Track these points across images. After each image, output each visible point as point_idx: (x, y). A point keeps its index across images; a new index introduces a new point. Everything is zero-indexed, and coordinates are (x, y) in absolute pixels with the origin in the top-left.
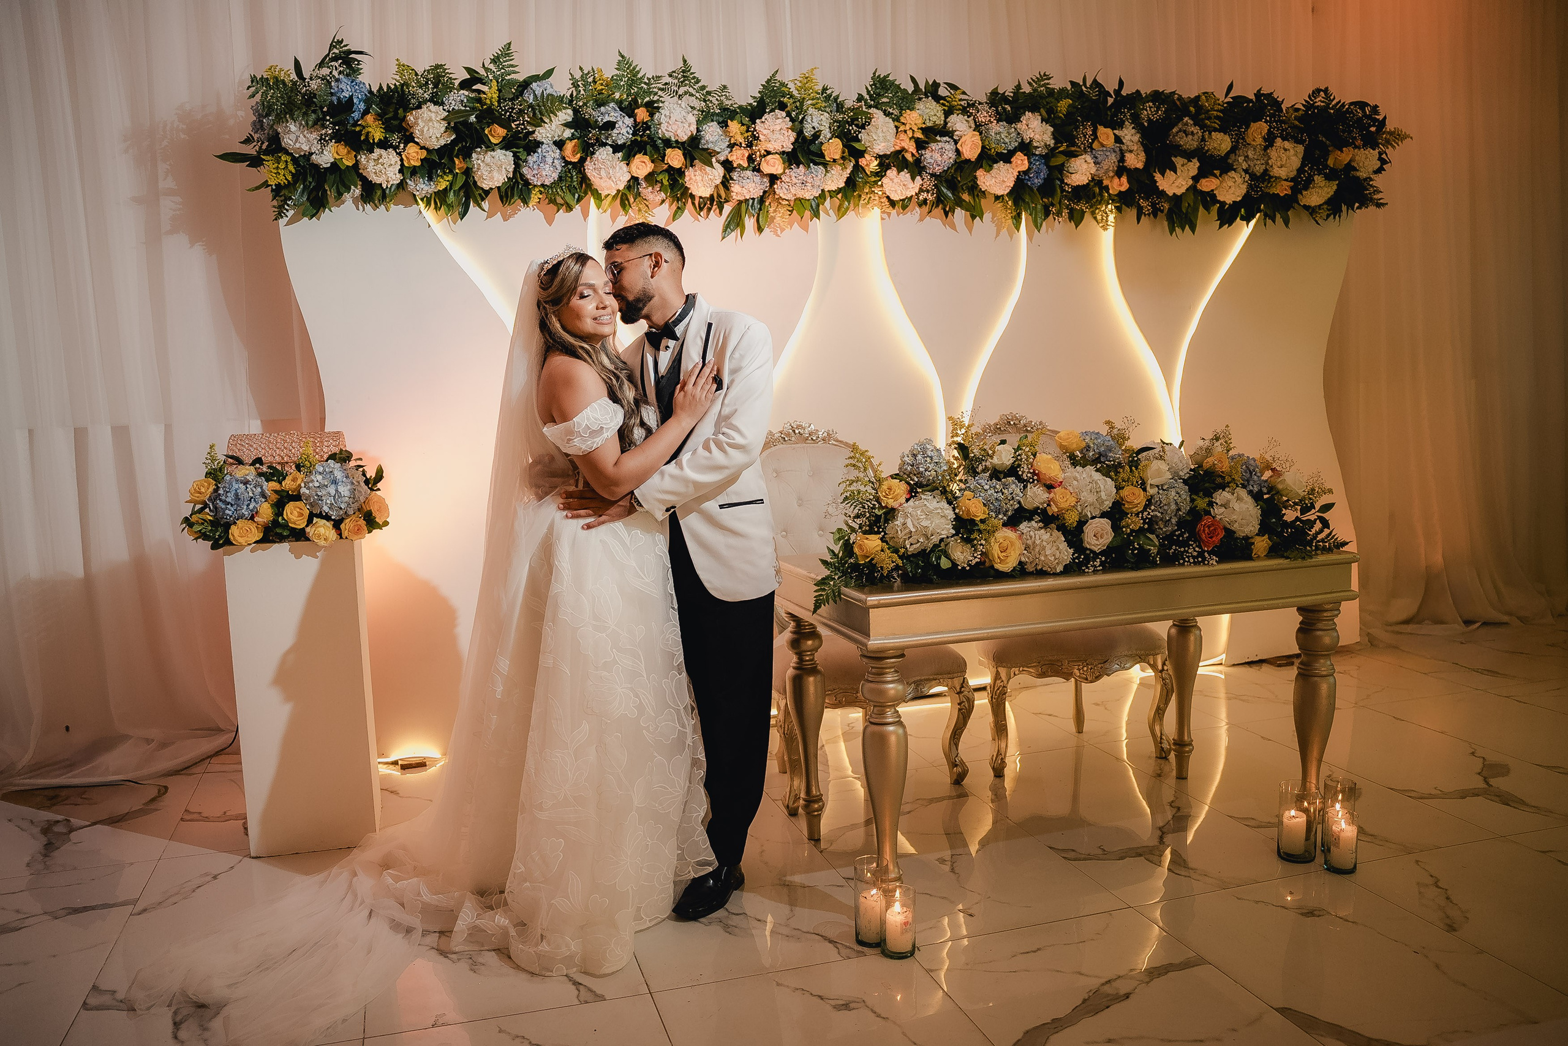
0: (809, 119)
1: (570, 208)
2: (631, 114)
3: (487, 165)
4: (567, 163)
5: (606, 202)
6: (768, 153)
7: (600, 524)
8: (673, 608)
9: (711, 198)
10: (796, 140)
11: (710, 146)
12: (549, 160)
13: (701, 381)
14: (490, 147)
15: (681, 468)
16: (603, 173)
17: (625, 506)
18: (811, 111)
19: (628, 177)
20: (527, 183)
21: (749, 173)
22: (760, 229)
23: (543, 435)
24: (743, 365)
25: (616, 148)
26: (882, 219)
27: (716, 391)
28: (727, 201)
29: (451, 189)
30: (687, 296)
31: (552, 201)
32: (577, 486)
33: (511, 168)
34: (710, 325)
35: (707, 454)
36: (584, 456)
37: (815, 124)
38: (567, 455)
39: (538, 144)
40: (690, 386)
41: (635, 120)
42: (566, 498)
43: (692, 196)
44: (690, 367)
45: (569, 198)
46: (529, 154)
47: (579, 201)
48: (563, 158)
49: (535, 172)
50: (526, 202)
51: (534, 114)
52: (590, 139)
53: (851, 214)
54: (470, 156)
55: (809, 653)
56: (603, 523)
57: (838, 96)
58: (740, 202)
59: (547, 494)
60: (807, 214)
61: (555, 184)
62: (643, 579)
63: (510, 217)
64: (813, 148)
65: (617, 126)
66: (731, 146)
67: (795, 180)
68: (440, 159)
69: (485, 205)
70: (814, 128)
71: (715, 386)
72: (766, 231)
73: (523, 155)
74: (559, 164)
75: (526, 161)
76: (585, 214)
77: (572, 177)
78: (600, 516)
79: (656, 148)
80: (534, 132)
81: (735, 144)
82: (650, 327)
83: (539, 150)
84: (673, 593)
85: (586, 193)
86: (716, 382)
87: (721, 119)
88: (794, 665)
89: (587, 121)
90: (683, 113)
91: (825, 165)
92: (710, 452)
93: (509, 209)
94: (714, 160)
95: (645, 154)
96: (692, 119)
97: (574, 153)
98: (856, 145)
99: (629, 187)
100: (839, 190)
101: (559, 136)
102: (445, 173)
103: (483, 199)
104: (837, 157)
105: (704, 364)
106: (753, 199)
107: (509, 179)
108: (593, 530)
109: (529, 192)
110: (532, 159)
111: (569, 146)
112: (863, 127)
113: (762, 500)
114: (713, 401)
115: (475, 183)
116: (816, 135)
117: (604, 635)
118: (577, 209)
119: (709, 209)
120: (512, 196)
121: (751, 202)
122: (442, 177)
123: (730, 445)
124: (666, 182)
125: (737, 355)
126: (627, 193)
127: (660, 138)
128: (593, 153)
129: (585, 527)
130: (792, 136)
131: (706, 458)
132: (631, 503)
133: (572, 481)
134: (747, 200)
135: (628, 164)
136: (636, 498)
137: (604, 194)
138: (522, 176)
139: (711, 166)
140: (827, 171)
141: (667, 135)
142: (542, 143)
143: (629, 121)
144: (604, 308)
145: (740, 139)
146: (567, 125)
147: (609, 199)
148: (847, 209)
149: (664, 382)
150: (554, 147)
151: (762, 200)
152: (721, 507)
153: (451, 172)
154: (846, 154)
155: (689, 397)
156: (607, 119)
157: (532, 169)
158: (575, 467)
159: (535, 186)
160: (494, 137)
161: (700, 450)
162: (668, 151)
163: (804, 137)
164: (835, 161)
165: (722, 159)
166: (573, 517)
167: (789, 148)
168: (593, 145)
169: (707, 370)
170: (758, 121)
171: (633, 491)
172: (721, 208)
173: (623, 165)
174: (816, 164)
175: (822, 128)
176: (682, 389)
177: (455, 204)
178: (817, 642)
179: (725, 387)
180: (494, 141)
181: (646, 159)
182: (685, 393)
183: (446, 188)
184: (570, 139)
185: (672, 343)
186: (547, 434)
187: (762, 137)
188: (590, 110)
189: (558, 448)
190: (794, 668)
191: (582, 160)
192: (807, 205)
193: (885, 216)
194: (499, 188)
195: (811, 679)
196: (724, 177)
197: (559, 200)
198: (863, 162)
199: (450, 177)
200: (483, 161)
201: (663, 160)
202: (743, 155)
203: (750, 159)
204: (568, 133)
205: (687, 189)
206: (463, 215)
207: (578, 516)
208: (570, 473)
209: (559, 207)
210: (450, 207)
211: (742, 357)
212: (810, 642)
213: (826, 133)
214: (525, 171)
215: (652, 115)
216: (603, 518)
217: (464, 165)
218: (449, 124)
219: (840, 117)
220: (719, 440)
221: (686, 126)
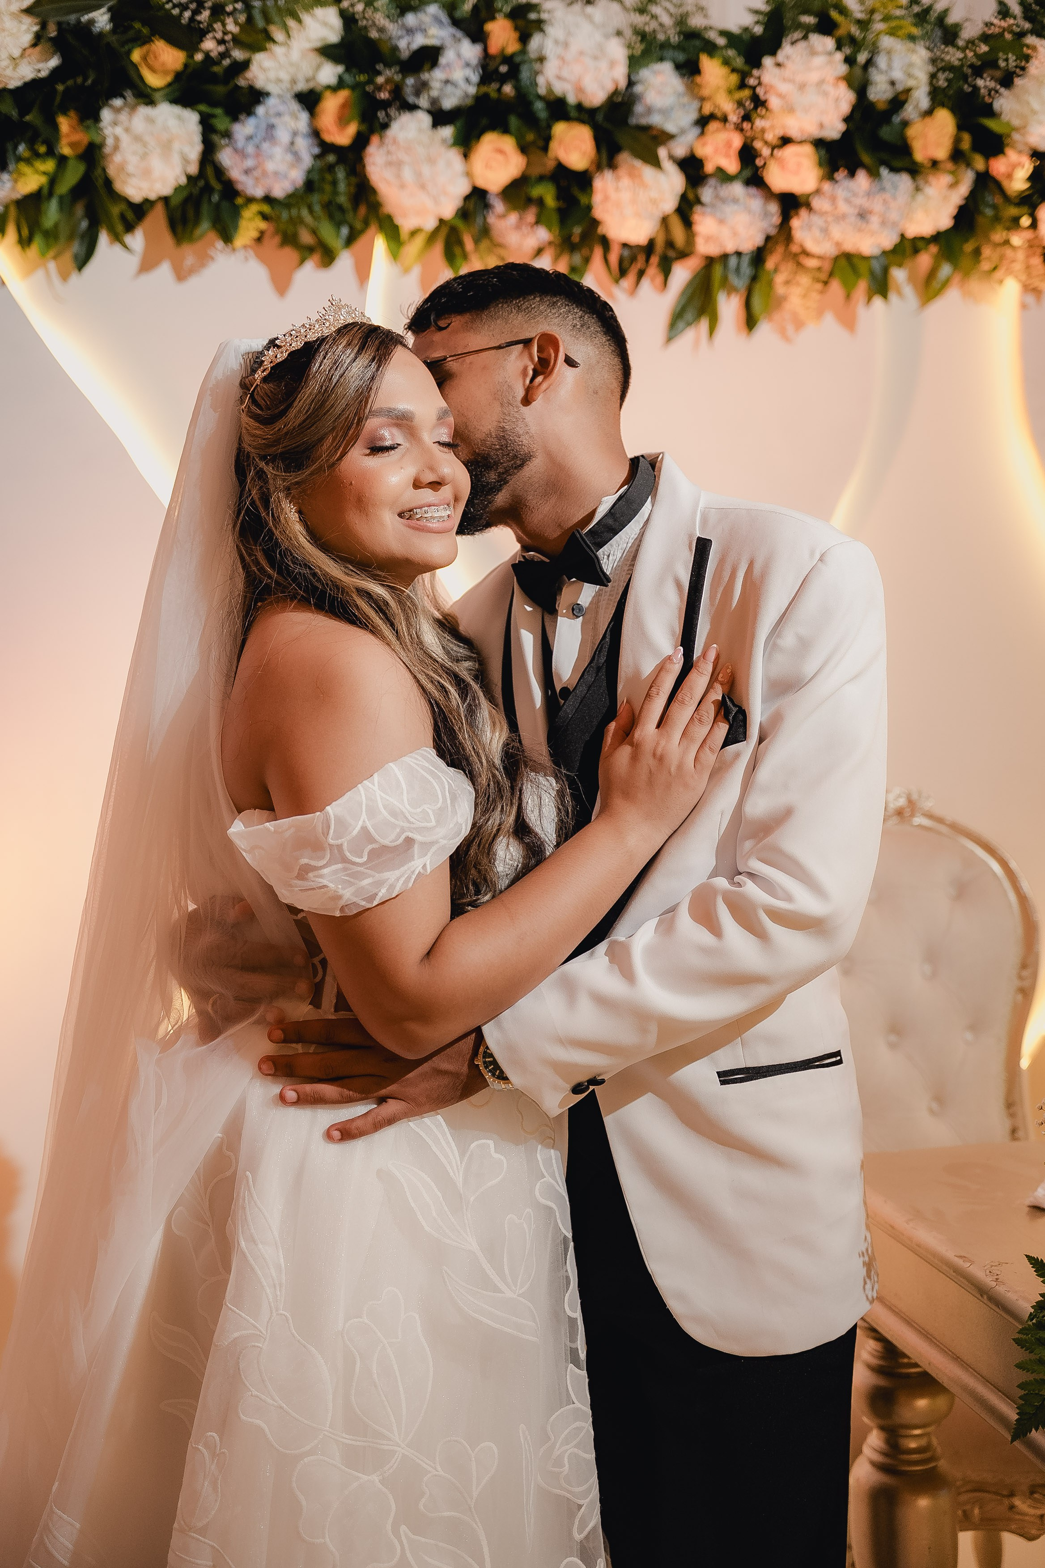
0: (881, 61)
1: (328, 257)
2: (478, 36)
3: (138, 139)
4: (326, 148)
5: (414, 248)
6: (785, 141)
7: (379, 1125)
8: (575, 1361)
9: (649, 248)
10: (855, 108)
11: (656, 120)
12: (283, 135)
13: (683, 714)
14: (146, 97)
15: (628, 974)
16: (408, 174)
17: (455, 1075)
18: (886, 42)
19: (462, 188)
20: (230, 190)
21: (737, 189)
22: (750, 322)
23: (228, 846)
24: (810, 667)
25: (440, 117)
26: (1024, 306)
27: (726, 744)
28: (683, 255)
29: (51, 194)
30: (635, 462)
31: (289, 239)
32: (316, 1002)
33: (194, 150)
34: (702, 547)
35: (704, 936)
36: (345, 920)
37: (897, 74)
38: (293, 910)
39: (257, 96)
40: (647, 729)
41: (485, 50)
42: (285, 1041)
43: (605, 242)
44: (648, 668)
45: (327, 232)
46: (235, 119)
47: (350, 241)
48: (316, 134)
49: (250, 163)
50: (227, 237)
51: (250, 19)
52: (379, 88)
53: (952, 296)
54: (97, 119)
55: (917, 1432)
56: (390, 1121)
57: (946, 12)
58: (710, 261)
59: (230, 1019)
60: (862, 286)
61: (293, 200)
62: (496, 1289)
63: (192, 271)
64: (886, 133)
65: (443, 60)
66: (703, 122)
67: (843, 207)
68: (23, 113)
69: (137, 240)
70: (893, 83)
71: (723, 729)
72: (764, 328)
73: (221, 123)
74: (306, 149)
75: (227, 135)
76: (363, 272)
77: (334, 183)
78: (382, 1100)
79: (529, 119)
80: (245, 65)
81: (712, 117)
82: (525, 548)
83: (260, 110)
84: (578, 1315)
85: (366, 224)
86: (726, 717)
87: (681, 57)
88: (877, 1457)
89: (372, 44)
90: (598, 37)
91: (914, 170)
92: (715, 929)
93: (189, 254)
94: (662, 153)
95: (506, 130)
96: (618, 52)
97: (342, 121)
98: (991, 124)
99: (464, 214)
100: (937, 238)
101: (308, 80)
102: (37, 155)
103: (129, 228)
104: (942, 153)
105: (688, 666)
106: (739, 254)
107: (189, 178)
108: (359, 1146)
109: (236, 213)
110: (243, 129)
111: (331, 105)
112: (1007, 81)
113: (838, 1053)
114: (718, 772)
115: (108, 183)
116: (898, 102)
117: (375, 1478)
118: (345, 261)
119: (641, 274)
120: (197, 222)
121: (733, 262)
122: (28, 161)
123: (777, 916)
124: (550, 201)
125: (788, 640)
126: (460, 224)
127: (540, 97)
128: (385, 126)
129: (336, 1134)
130: (845, 98)
131: (705, 951)
132: (473, 1067)
133: (303, 987)
134: (725, 257)
135: (466, 156)
136: (488, 1054)
137: (406, 224)
138: (220, 172)
139: (656, 163)
140: (918, 189)
141: (559, 88)
142: (268, 94)
143: (470, 51)
144: (436, 485)
145: (727, 106)
146: (328, 52)
147: (419, 241)
148: (946, 284)
149: (569, 708)
150: (295, 106)
151: (759, 257)
152: (726, 1077)
153: (51, 152)
154: (966, 143)
155: (647, 761)
156: (419, 41)
157: (241, 153)
158: (312, 947)
159: (250, 200)
160: (153, 70)
161: (685, 922)
162: (560, 129)
163: (871, 105)
164: (935, 163)
165: (680, 151)
166: (302, 1101)
167: (834, 129)
168: (385, 105)
169: (699, 681)
170: (768, 61)
171: (478, 1031)
172: (666, 270)
173: (454, 156)
174: (894, 170)
175: (911, 83)
176: (627, 733)
177: (64, 231)
178: (941, 1402)
179: (754, 732)
180: (154, 80)
181: (508, 143)
182: (636, 747)
183: (40, 190)
184: (333, 89)
185: (587, 593)
186: (241, 844)
187: (774, 102)
188: (381, 19)
189: (269, 890)
190: (876, 1465)
191: (361, 142)
192: (863, 267)
193: (1030, 299)
194: (166, 200)
195: (923, 1502)
196: (684, 197)
197: (306, 238)
198: (999, 166)
199: (49, 166)
200: (127, 130)
201: (545, 149)
202: (729, 144)
203: (747, 154)
204: (329, 73)
205: (595, 223)
206: (82, 261)
207: (317, 1101)
208: (299, 960)
209: (306, 252)
210: (51, 236)
211: (805, 645)
212: (922, 1403)
213: (921, 98)
214: (226, 157)
215: (524, 38)
216: (392, 1107)
217: (83, 138)
218: (44, 25)
219: (953, 56)
220: (743, 897)
221: (604, 65)
